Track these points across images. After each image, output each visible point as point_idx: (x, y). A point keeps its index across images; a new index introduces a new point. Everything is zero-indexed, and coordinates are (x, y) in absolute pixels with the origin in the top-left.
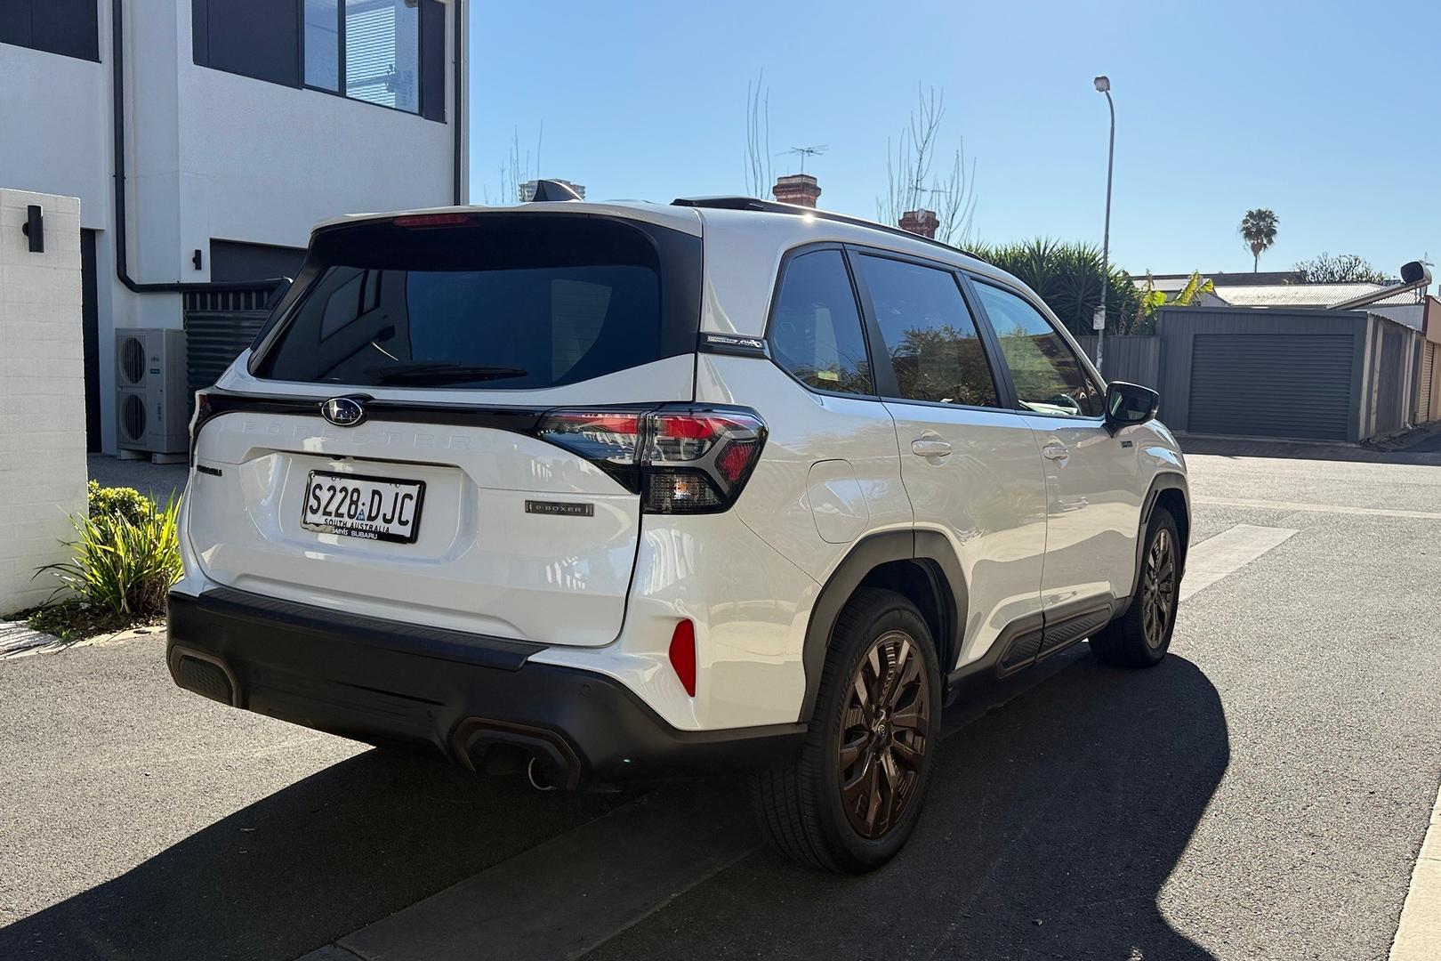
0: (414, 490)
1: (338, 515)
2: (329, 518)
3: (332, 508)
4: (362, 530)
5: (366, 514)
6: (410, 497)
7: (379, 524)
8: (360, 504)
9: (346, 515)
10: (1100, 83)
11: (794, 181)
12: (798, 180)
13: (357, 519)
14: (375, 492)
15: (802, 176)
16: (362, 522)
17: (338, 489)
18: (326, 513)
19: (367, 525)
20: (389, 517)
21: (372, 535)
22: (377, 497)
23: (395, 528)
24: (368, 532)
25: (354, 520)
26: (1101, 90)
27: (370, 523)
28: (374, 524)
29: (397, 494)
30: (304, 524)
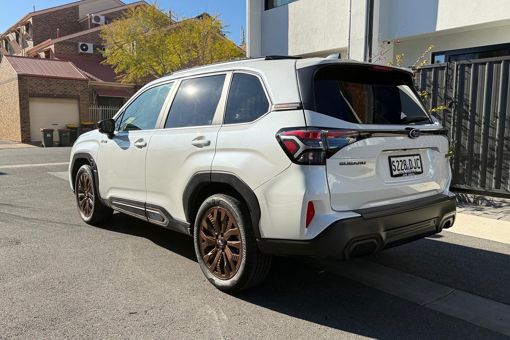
2: (400, 172)
4: (410, 173)
5: (409, 168)
6: (418, 159)
8: (407, 165)
9: (404, 169)
17: (399, 161)
18: (398, 170)
20: (415, 167)
22: (410, 161)
23: (417, 170)
24: (412, 173)
25: (407, 170)
28: (412, 170)
29: (415, 159)
30: (392, 176)
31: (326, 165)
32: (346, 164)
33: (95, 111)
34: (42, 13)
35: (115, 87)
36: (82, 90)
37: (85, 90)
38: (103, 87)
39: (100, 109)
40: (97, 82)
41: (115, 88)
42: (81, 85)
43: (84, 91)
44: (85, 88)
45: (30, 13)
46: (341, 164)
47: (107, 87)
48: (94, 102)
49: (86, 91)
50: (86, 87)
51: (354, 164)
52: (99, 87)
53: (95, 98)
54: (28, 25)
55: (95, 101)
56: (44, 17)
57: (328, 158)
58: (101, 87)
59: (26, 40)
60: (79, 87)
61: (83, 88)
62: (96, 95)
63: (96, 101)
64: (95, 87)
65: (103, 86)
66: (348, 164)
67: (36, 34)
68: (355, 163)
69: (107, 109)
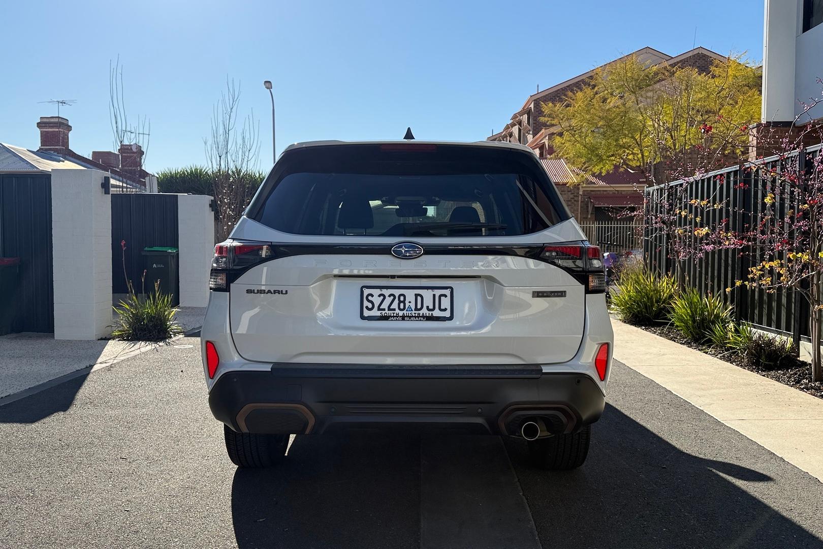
0: (448, 292)
1: (389, 309)
2: (384, 312)
3: (384, 306)
4: (412, 316)
5: (413, 308)
6: (446, 296)
7: (424, 311)
8: (407, 302)
9: (397, 309)
10: (267, 84)
11: (52, 120)
12: (56, 120)
13: (407, 311)
14: (416, 295)
15: (59, 117)
16: (412, 312)
17: (387, 296)
18: (379, 309)
19: (415, 313)
20: (431, 307)
21: (422, 319)
22: (419, 298)
23: (437, 313)
24: (418, 317)
25: (405, 312)
26: (268, 88)
27: (417, 312)
28: (421, 312)
29: (434, 295)
30: (363, 317)
31: (229, 291)
32: (256, 292)
33: (589, 229)
34: (547, 94)
35: (624, 191)
36: (569, 199)
37: (573, 198)
38: (605, 193)
39: (596, 225)
40: (595, 186)
41: (623, 193)
42: (569, 191)
43: (573, 200)
44: (574, 196)
45: (531, 96)
46: (249, 291)
47: (611, 193)
48: (589, 216)
49: (575, 201)
50: (576, 194)
51: (267, 293)
52: (599, 192)
53: (590, 209)
54: (529, 112)
55: (591, 214)
56: (549, 99)
57: (233, 282)
58: (602, 192)
59: (527, 134)
60: (565, 194)
61: (572, 196)
62: (592, 205)
63: (593, 214)
64: (592, 193)
65: (605, 191)
66: (258, 293)
67: (537, 124)
68: (269, 292)
69: (610, 225)
